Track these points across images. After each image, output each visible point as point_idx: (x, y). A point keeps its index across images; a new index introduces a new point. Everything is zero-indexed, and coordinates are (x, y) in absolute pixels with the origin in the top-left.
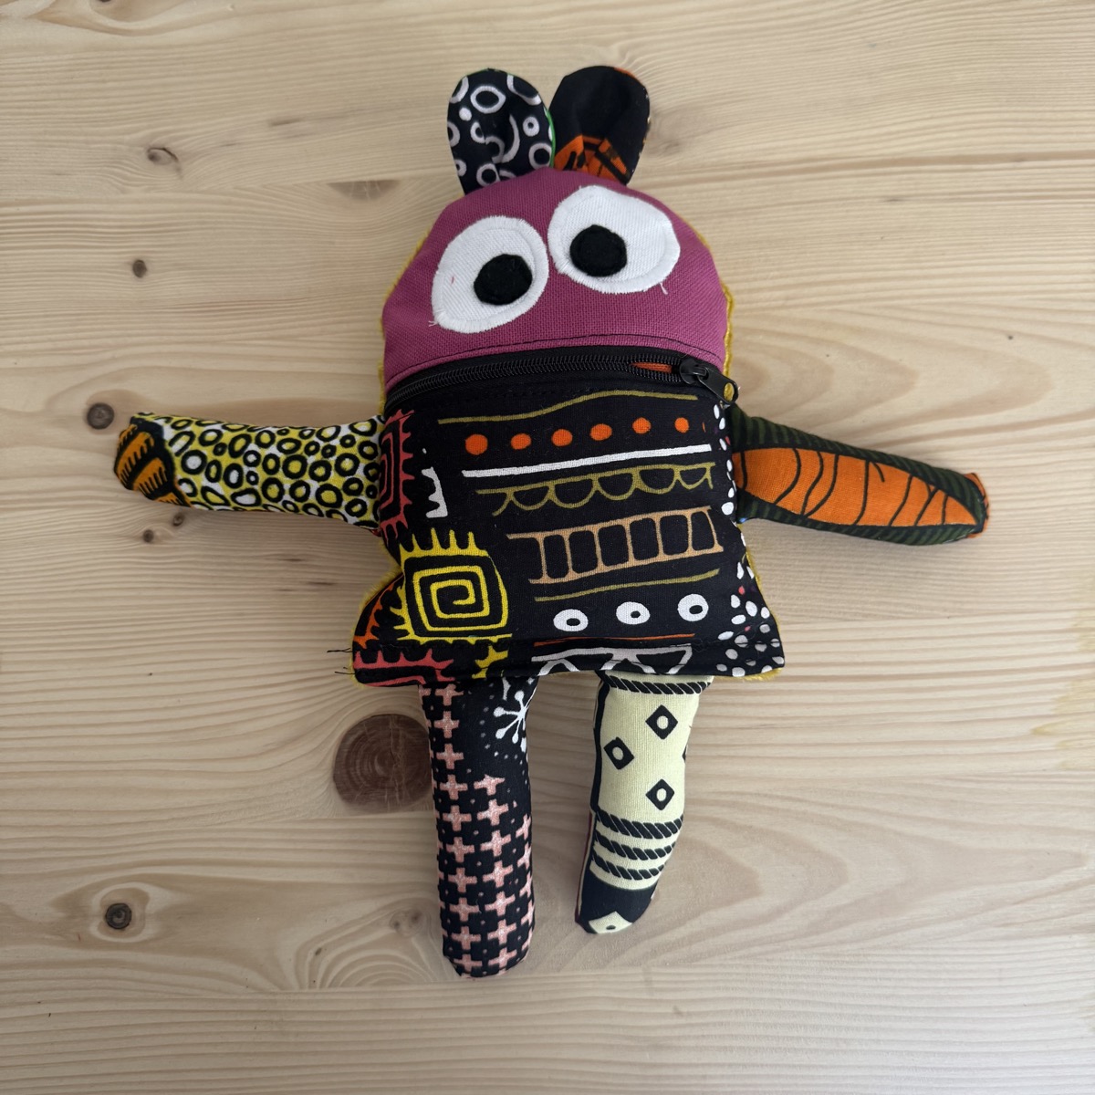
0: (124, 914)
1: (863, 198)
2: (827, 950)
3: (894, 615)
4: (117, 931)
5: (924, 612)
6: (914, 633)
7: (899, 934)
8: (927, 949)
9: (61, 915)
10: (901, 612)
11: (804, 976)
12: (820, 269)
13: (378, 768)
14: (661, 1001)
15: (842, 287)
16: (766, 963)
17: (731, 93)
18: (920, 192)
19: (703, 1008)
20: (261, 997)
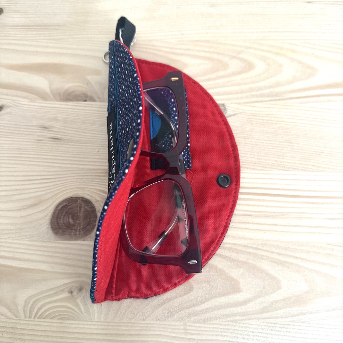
5: (321, 169)
7: (304, 316)
8: (318, 324)
11: (259, 333)
13: (71, 220)
14: (191, 339)
20: (7, 320)
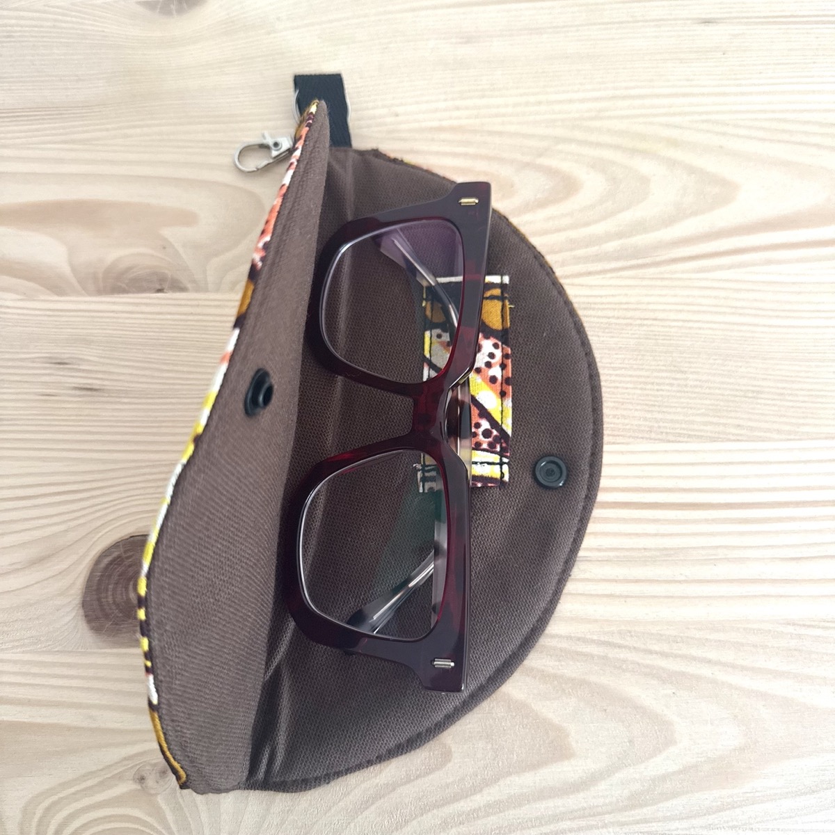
1: (675, 19)
3: (724, 436)
12: (633, 84)
18: (735, 15)
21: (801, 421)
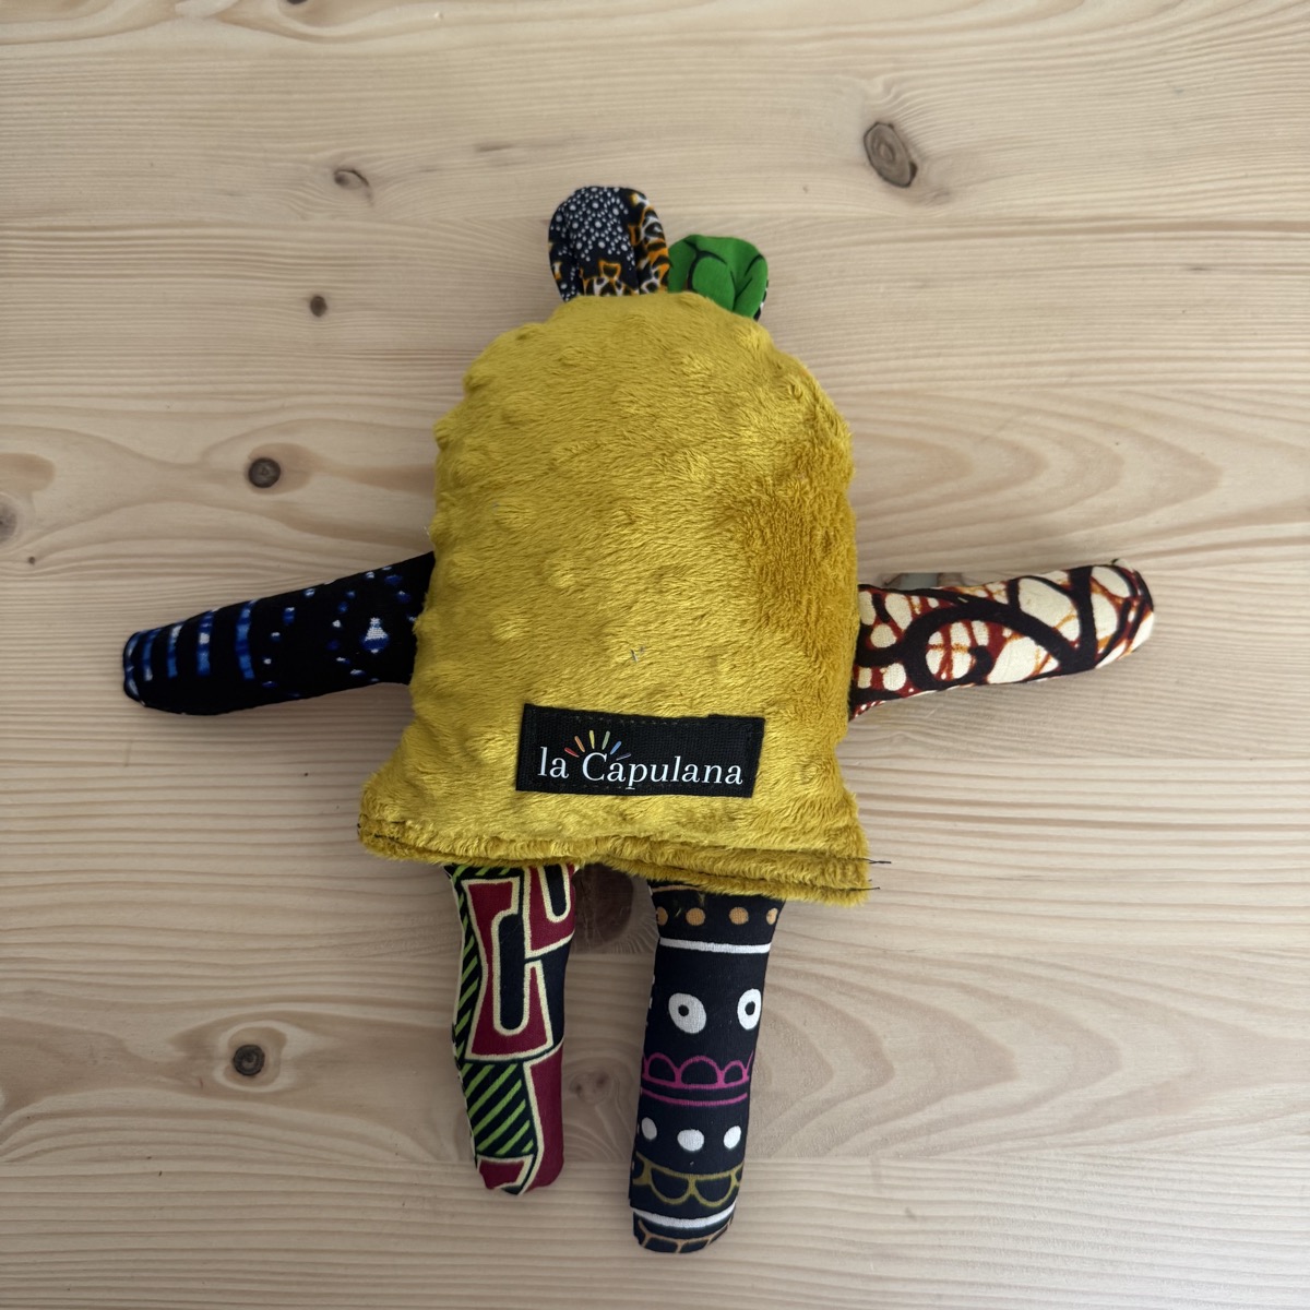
0: (255, 1057)
1: (1164, 265)
2: (1094, 1150)
3: (1187, 752)
4: (246, 1078)
5: (1223, 750)
6: (1210, 776)
7: (1181, 1136)
8: (1215, 1156)
9: (182, 1054)
10: (1196, 750)
11: (1064, 1180)
12: (1110, 344)
14: (891, 1200)
15: (1137, 366)
16: (1019, 1163)
17: (1012, 138)
18: (1230, 261)
19: (941, 1212)
20: (413, 1167)
21: (1272, 738)
